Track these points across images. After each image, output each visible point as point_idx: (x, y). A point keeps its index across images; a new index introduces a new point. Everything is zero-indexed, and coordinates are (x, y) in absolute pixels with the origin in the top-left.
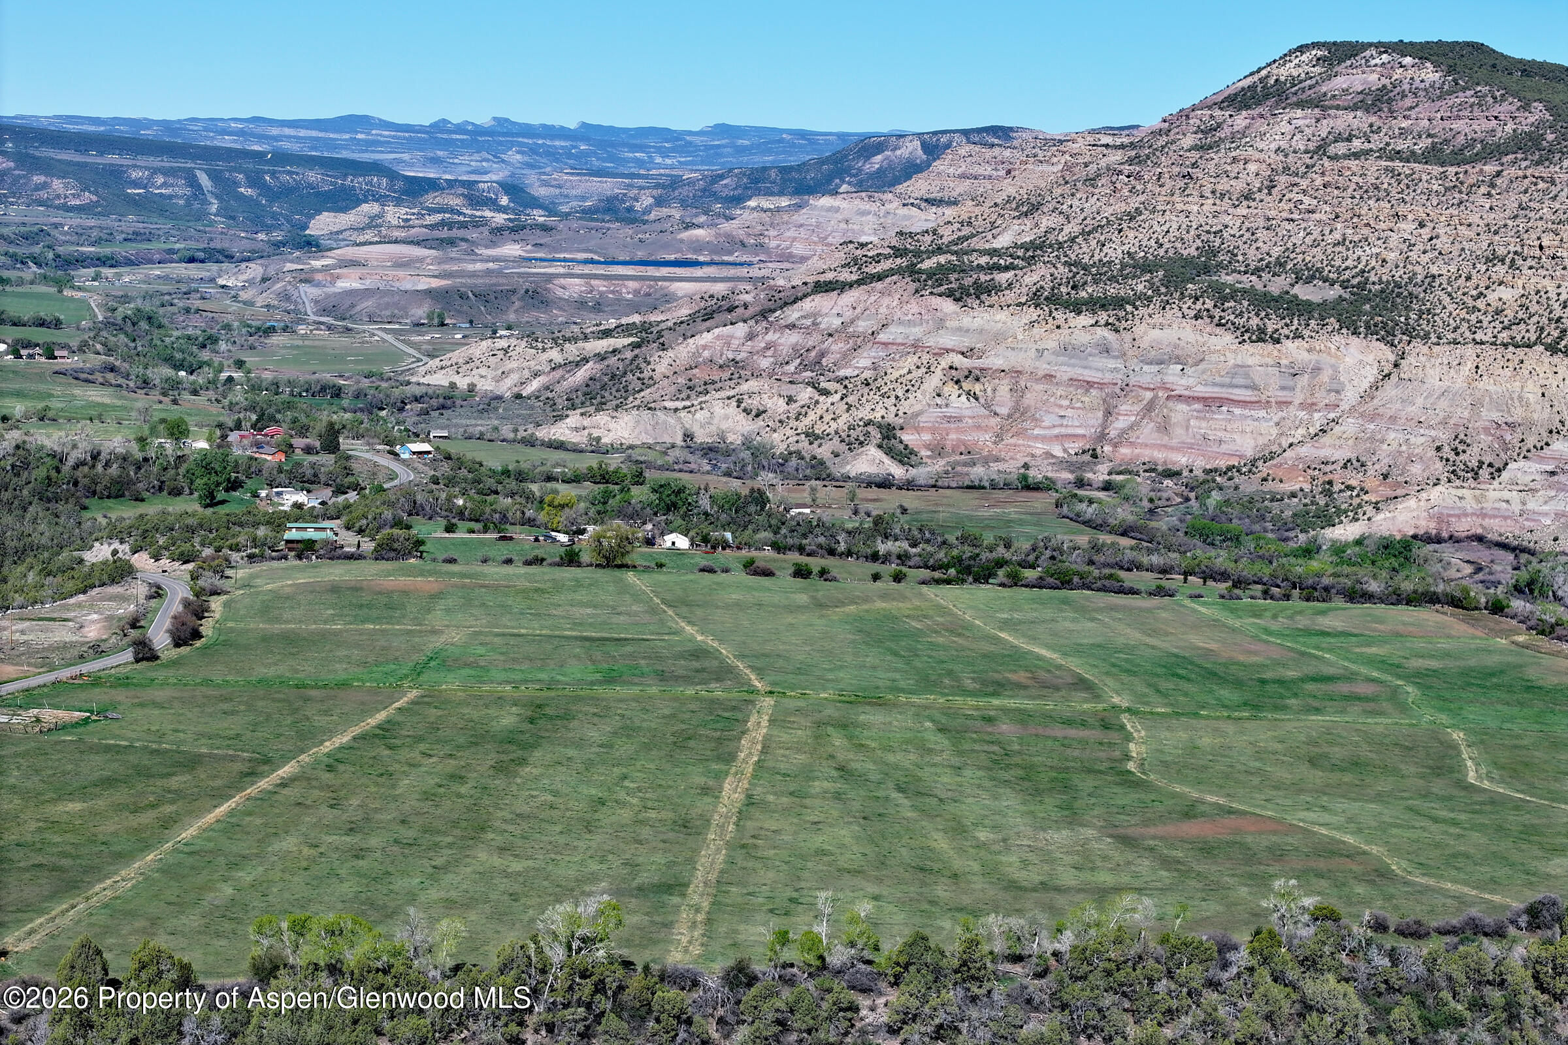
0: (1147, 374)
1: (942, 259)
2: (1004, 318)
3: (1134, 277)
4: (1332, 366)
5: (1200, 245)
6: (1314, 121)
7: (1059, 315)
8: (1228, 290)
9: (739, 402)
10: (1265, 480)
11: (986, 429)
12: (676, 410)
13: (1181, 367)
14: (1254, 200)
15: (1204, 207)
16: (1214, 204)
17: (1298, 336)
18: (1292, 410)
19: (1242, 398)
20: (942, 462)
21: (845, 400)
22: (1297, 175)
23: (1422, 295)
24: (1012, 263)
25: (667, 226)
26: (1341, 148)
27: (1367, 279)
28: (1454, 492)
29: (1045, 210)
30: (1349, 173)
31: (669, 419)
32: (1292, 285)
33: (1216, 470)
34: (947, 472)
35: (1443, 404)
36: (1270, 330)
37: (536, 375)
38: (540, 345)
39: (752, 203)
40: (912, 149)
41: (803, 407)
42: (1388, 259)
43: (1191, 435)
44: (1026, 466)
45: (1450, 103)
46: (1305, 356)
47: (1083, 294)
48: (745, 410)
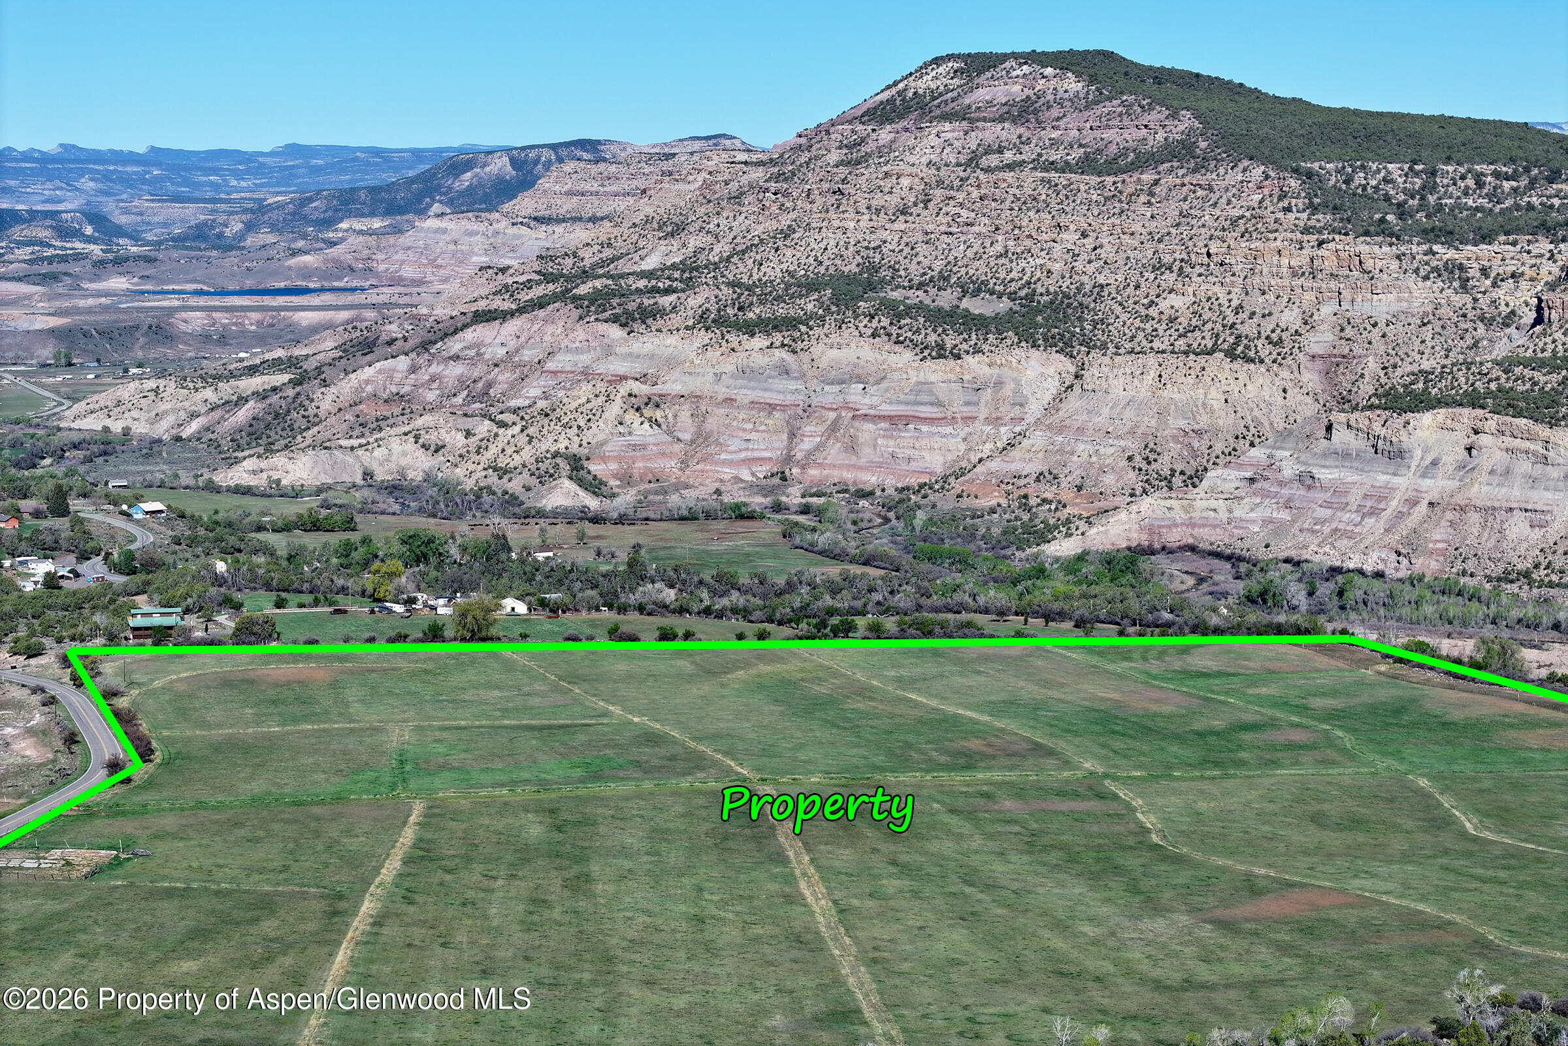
0: (830, 395)
1: (598, 284)
2: (674, 342)
3: (801, 296)
4: (1014, 379)
5: (861, 261)
6: (962, 133)
7: (733, 338)
8: (902, 307)
9: (417, 438)
10: (959, 496)
11: (670, 456)
12: (352, 448)
13: (862, 386)
14: (911, 214)
15: (861, 223)
16: (871, 220)
17: (978, 351)
18: (978, 426)
19: (928, 415)
20: (633, 491)
21: (526, 432)
22: (952, 188)
23: (1092, 305)
24: (670, 286)
25: (273, 253)
26: (993, 160)
27: (1034, 290)
28: (1163, 503)
29: (692, 230)
30: (1005, 185)
31: (347, 458)
32: (960, 299)
33: (908, 488)
34: (640, 502)
35: (1129, 413)
36: (949, 346)
37: (194, 415)
38: (191, 385)
39: (344, 225)
40: (500, 165)
41: (482, 440)
42: (1053, 269)
43: (879, 454)
44: (718, 492)
45: (1098, 113)
46: (987, 370)
47: (751, 315)
48: (423, 446)
